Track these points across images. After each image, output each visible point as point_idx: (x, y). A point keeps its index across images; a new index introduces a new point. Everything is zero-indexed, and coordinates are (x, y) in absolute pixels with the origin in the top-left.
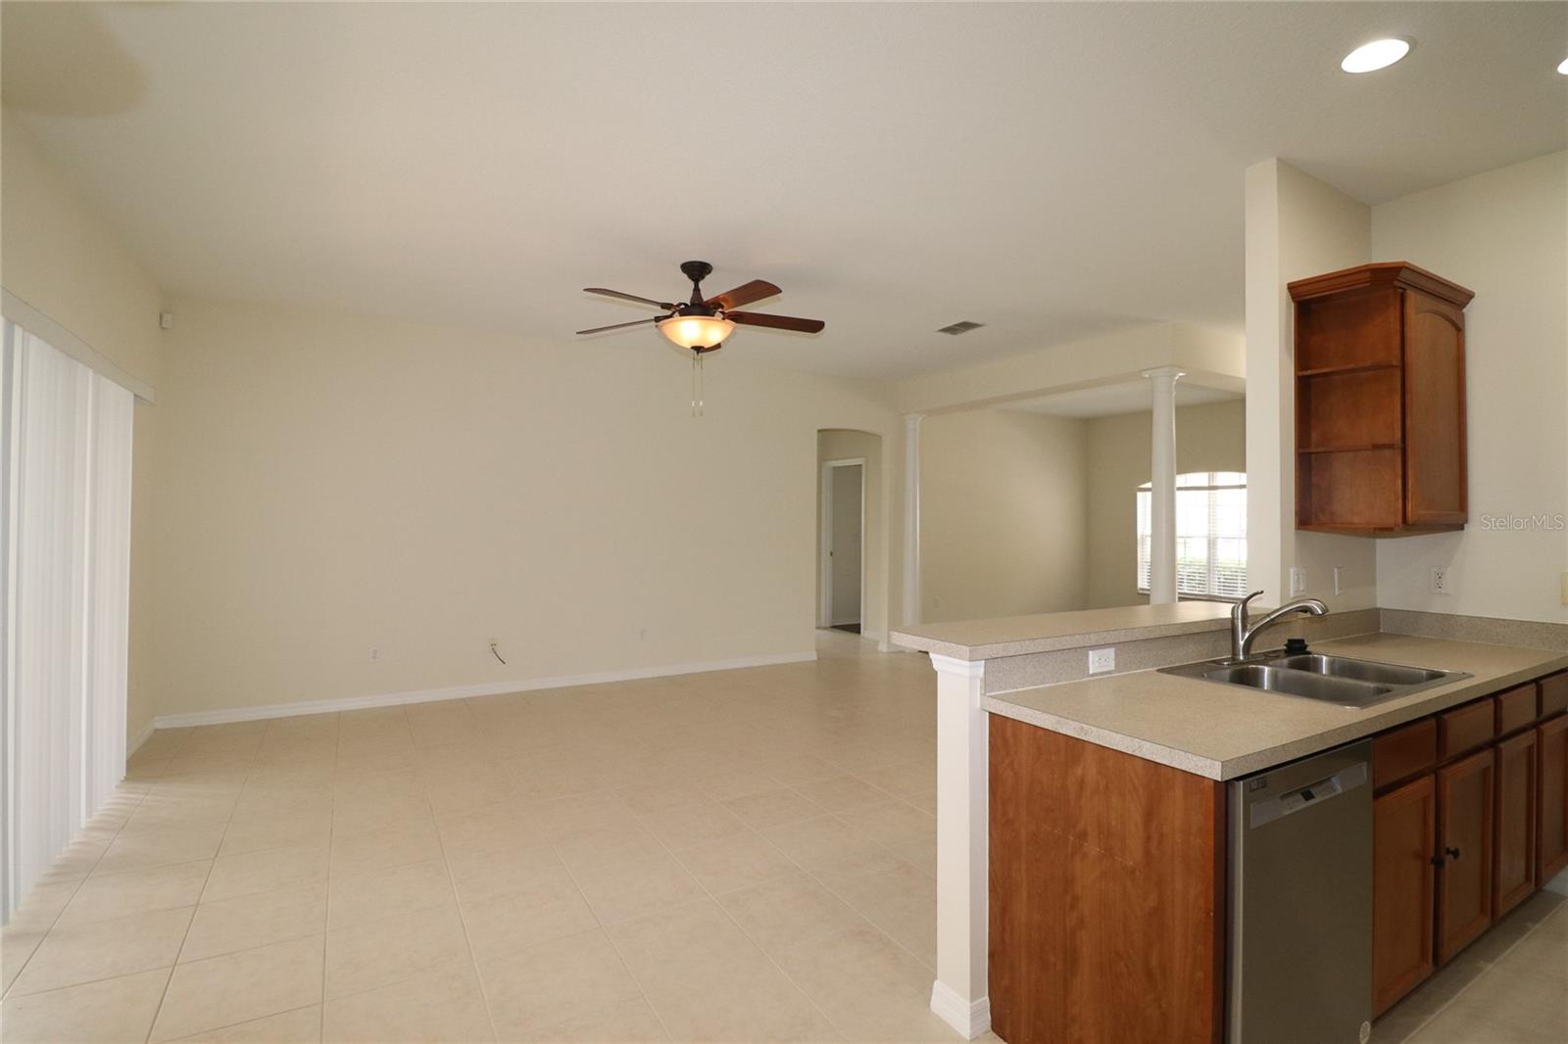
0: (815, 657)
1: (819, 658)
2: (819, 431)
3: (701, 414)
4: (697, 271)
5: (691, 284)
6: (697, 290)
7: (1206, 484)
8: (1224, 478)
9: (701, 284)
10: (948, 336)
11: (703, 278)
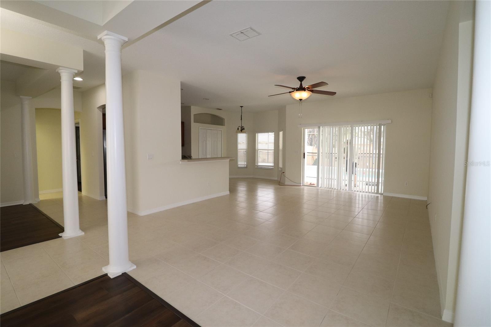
3: (301, 117)
4: (301, 79)
6: (301, 84)
11: (303, 81)
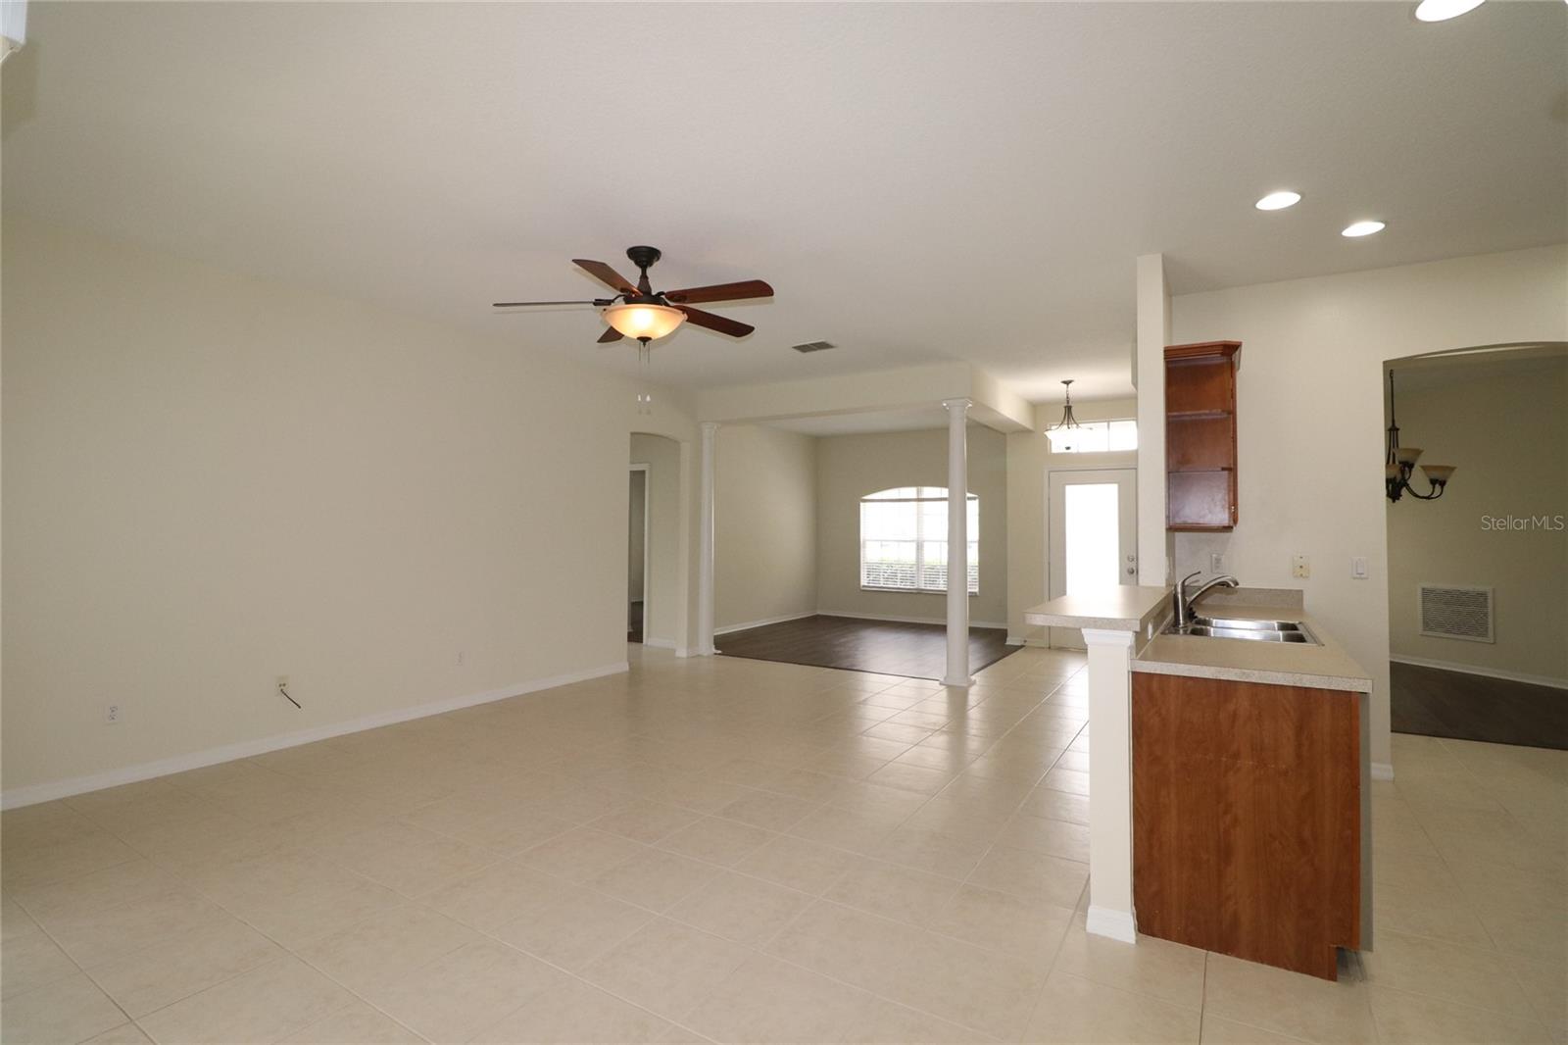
0: (626, 668)
1: (631, 668)
2: (632, 434)
4: (644, 256)
5: (638, 271)
6: (644, 277)
7: (915, 496)
8: (929, 492)
9: (649, 271)
10: (797, 352)
11: (651, 265)
